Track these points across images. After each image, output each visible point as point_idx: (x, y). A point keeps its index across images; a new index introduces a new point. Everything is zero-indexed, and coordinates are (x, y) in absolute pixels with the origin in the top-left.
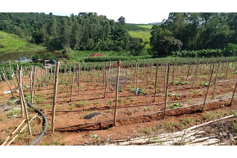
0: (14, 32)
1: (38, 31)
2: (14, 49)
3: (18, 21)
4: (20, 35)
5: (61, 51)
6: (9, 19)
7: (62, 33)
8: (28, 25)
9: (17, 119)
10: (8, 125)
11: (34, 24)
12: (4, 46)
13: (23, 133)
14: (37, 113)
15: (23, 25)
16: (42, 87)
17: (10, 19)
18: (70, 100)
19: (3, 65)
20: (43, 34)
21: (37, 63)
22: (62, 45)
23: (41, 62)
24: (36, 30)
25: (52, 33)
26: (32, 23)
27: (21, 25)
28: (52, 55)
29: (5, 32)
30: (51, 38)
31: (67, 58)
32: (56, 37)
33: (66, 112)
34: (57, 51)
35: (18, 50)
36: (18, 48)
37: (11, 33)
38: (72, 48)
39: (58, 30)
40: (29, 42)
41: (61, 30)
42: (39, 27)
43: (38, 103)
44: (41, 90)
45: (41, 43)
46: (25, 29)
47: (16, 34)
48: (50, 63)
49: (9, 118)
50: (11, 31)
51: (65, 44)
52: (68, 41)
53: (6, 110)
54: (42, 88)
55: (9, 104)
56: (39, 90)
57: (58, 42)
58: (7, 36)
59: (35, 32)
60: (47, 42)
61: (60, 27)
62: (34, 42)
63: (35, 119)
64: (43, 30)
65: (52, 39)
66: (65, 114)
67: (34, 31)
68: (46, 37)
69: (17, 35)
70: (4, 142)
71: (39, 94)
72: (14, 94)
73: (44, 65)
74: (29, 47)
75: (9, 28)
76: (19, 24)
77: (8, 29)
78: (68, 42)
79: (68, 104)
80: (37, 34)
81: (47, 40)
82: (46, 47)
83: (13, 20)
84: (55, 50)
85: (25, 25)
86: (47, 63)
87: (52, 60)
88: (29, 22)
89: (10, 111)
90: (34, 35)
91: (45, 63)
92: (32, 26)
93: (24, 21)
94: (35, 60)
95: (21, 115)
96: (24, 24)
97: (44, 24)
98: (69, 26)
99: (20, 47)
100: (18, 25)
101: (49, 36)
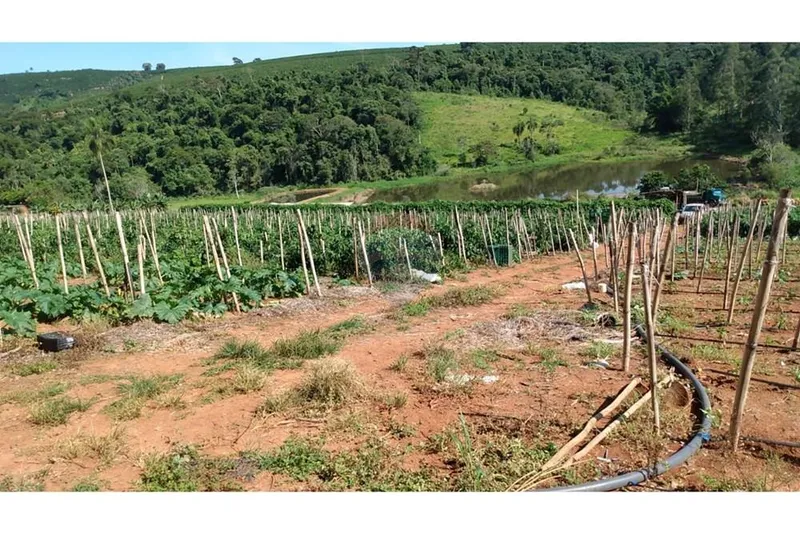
0: (593, 104)
1: (668, 91)
2: (588, 157)
3: (609, 66)
4: (609, 111)
5: (746, 159)
6: (582, 65)
7: (758, 91)
8: (639, 74)
9: (609, 372)
10: (585, 384)
11: (656, 68)
12: (563, 148)
13: (632, 419)
14: (673, 369)
15: (622, 77)
16: (676, 282)
17: (587, 64)
18: (790, 346)
19: (556, 204)
20: (685, 99)
21: (659, 201)
22: (754, 135)
23: (671, 197)
24: (662, 89)
25: (720, 94)
26: (651, 68)
27: (615, 77)
28: (711, 172)
29: (569, 104)
30: (713, 111)
31: (769, 183)
32: (733, 104)
33: (776, 384)
34: (730, 159)
35: (598, 159)
36: (599, 151)
37: (585, 106)
38: (791, 145)
39: (744, 78)
40: (635, 130)
41: (756, 78)
42: (672, 76)
43: (671, 333)
44: (677, 292)
45: (676, 133)
46: (628, 87)
47: (598, 109)
48: (701, 202)
49: (585, 364)
50: (584, 99)
51: (766, 129)
52: (780, 118)
53: (574, 339)
54: (678, 286)
55: (582, 322)
56: (670, 293)
57: (739, 123)
58: (574, 116)
59: (658, 95)
60: (695, 128)
61: (750, 68)
62: (653, 130)
63: (670, 385)
64: (688, 87)
65: (715, 117)
66: (775, 394)
67: (655, 94)
68: (695, 111)
69: (601, 112)
70: (581, 431)
71: (673, 305)
72: (593, 295)
73: (680, 207)
74: (632, 146)
75: (581, 92)
76: (612, 76)
77: (577, 96)
78: (777, 124)
79: (784, 357)
80: (664, 101)
81: (698, 121)
82: (691, 144)
83: (594, 65)
84: (721, 154)
85: (627, 76)
86: (691, 200)
87: (711, 192)
88: (640, 65)
89: (585, 344)
90: (652, 107)
91: (685, 202)
92: (649, 76)
93: (626, 65)
94: (649, 190)
95: (619, 362)
96: (624, 74)
97: (691, 64)
98: (791, 59)
99: (606, 149)
100: (606, 79)
101: (705, 106)
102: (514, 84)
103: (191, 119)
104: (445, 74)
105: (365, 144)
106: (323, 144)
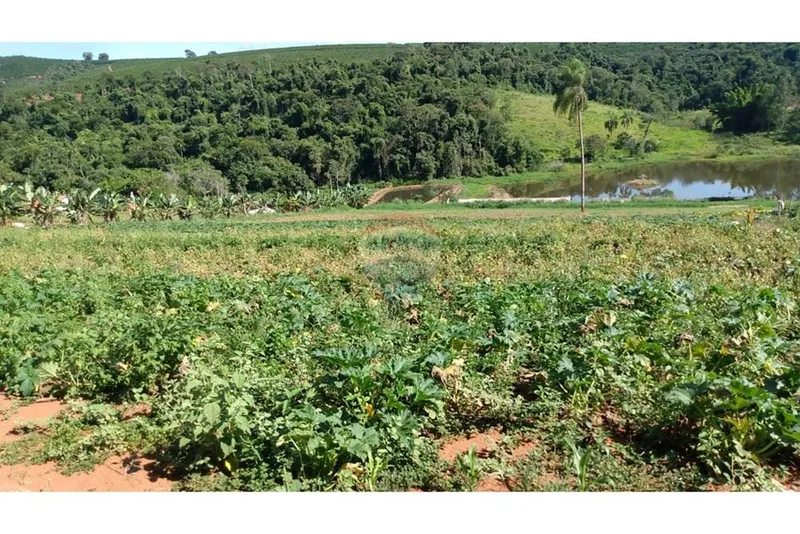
26: (660, 71)
102: (546, 81)
103: (233, 106)
104: (479, 68)
105: (466, 135)
106: (422, 135)
